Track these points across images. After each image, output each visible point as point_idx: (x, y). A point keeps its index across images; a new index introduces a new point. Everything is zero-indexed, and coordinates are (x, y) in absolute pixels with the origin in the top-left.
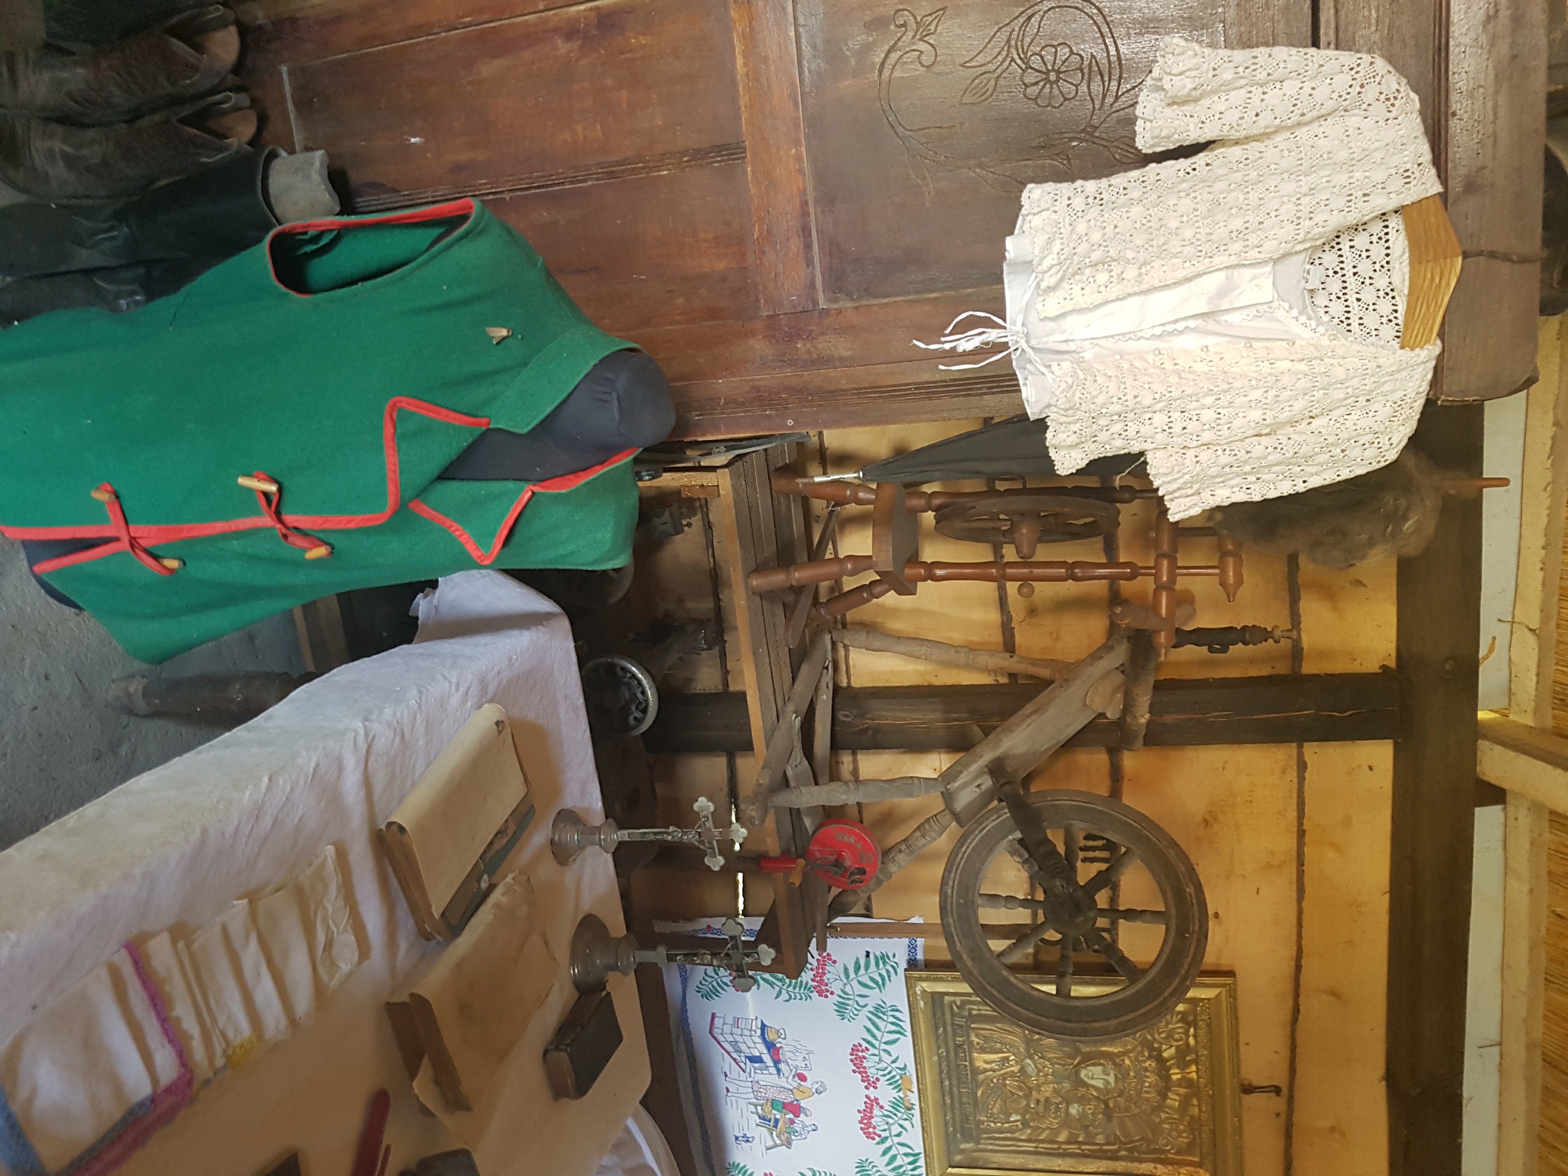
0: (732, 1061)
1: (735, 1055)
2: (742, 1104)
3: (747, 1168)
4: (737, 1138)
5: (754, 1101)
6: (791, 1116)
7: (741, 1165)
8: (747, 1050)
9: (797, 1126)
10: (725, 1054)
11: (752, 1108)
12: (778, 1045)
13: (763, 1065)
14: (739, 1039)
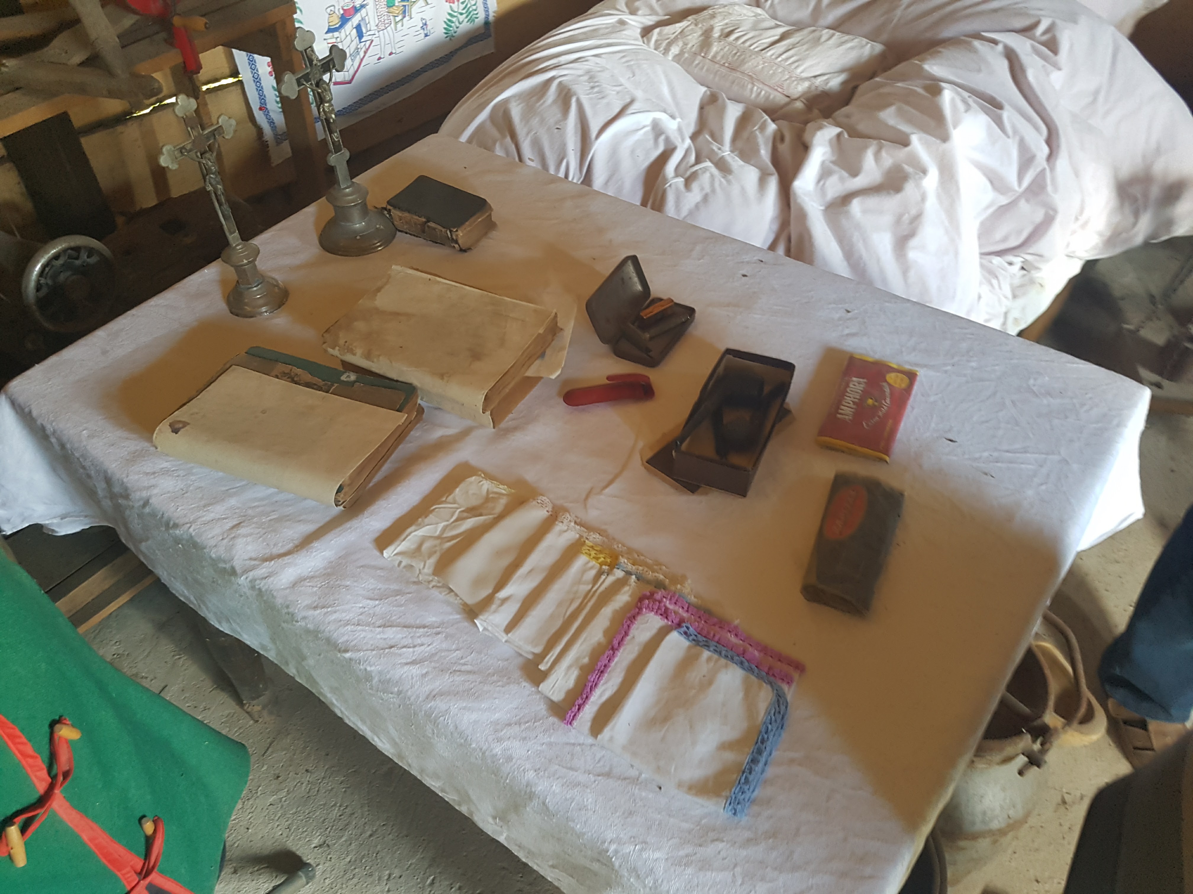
0: (367, 55)
1: (362, 54)
2: (398, 37)
3: (446, 20)
4: (426, 35)
5: (393, 25)
7: (446, 26)
8: (354, 43)
10: (364, 62)
11: (399, 26)
12: (342, 12)
13: (362, 24)
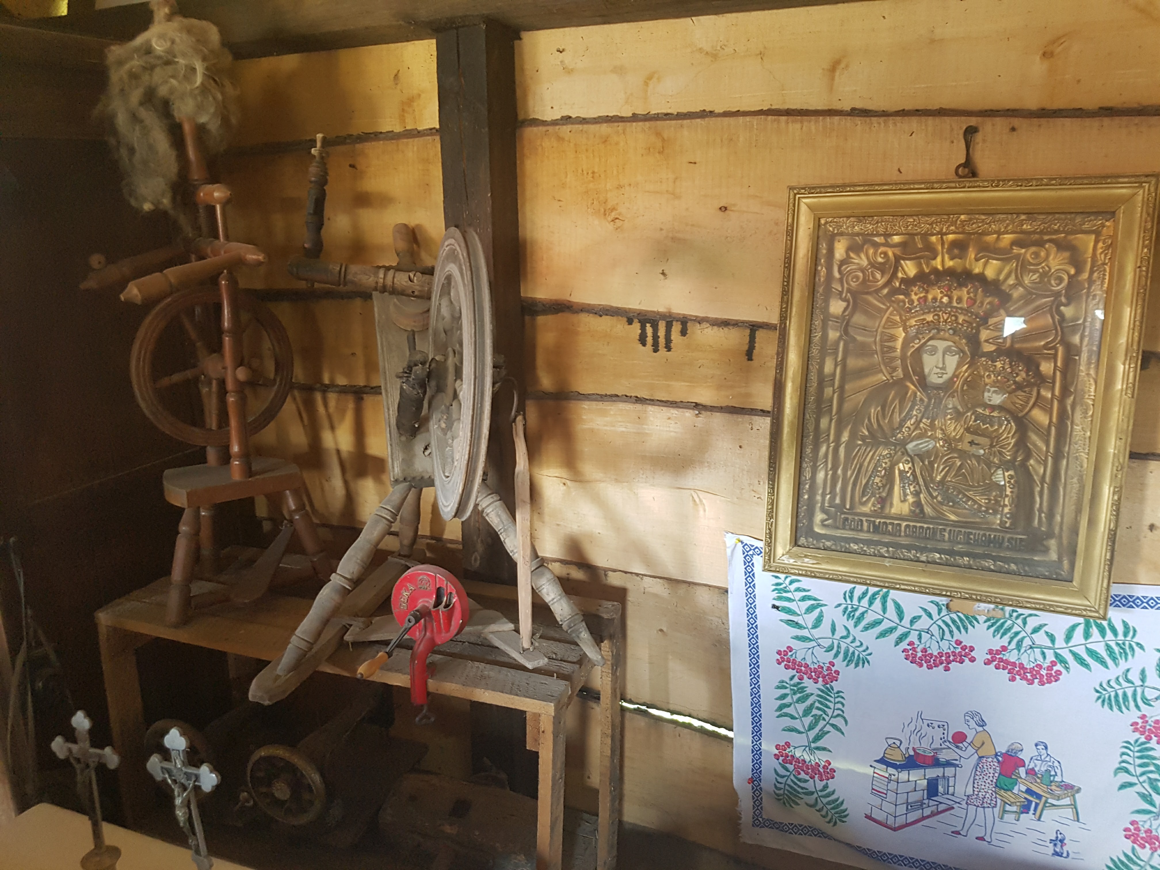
0: (936, 818)
2: (1002, 827)
3: (1113, 858)
6: (1022, 771)
8: (919, 794)
9: (1040, 768)
10: (924, 823)
11: (1009, 818)
12: (912, 753)
14: (902, 799)
